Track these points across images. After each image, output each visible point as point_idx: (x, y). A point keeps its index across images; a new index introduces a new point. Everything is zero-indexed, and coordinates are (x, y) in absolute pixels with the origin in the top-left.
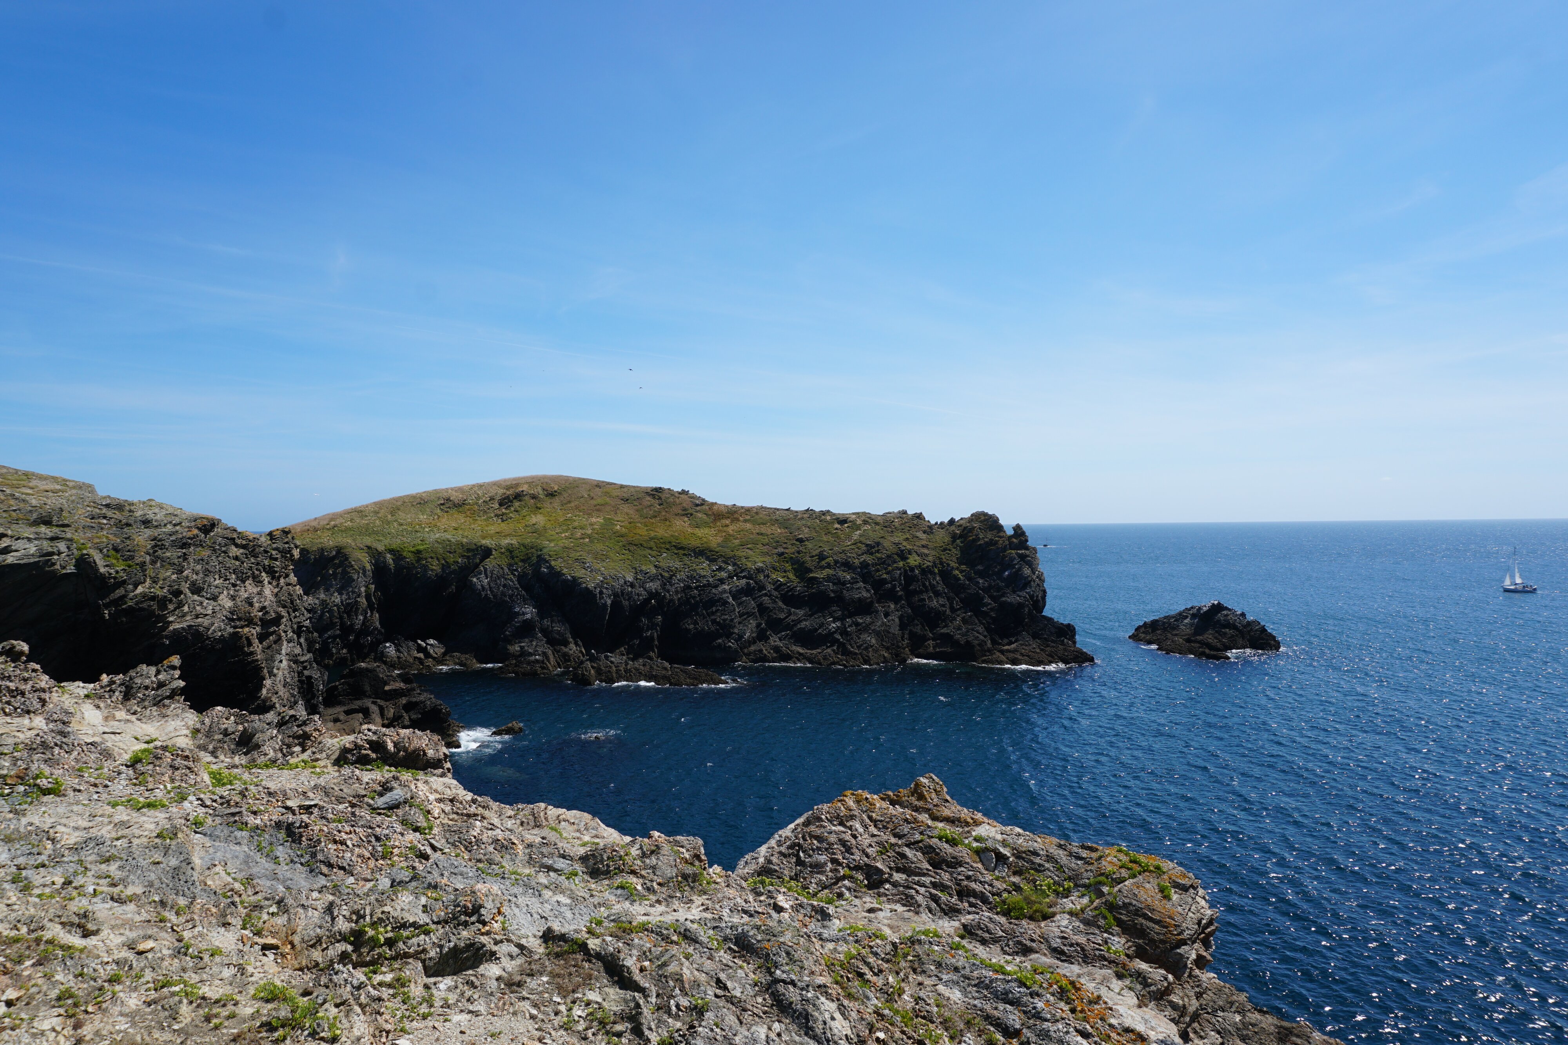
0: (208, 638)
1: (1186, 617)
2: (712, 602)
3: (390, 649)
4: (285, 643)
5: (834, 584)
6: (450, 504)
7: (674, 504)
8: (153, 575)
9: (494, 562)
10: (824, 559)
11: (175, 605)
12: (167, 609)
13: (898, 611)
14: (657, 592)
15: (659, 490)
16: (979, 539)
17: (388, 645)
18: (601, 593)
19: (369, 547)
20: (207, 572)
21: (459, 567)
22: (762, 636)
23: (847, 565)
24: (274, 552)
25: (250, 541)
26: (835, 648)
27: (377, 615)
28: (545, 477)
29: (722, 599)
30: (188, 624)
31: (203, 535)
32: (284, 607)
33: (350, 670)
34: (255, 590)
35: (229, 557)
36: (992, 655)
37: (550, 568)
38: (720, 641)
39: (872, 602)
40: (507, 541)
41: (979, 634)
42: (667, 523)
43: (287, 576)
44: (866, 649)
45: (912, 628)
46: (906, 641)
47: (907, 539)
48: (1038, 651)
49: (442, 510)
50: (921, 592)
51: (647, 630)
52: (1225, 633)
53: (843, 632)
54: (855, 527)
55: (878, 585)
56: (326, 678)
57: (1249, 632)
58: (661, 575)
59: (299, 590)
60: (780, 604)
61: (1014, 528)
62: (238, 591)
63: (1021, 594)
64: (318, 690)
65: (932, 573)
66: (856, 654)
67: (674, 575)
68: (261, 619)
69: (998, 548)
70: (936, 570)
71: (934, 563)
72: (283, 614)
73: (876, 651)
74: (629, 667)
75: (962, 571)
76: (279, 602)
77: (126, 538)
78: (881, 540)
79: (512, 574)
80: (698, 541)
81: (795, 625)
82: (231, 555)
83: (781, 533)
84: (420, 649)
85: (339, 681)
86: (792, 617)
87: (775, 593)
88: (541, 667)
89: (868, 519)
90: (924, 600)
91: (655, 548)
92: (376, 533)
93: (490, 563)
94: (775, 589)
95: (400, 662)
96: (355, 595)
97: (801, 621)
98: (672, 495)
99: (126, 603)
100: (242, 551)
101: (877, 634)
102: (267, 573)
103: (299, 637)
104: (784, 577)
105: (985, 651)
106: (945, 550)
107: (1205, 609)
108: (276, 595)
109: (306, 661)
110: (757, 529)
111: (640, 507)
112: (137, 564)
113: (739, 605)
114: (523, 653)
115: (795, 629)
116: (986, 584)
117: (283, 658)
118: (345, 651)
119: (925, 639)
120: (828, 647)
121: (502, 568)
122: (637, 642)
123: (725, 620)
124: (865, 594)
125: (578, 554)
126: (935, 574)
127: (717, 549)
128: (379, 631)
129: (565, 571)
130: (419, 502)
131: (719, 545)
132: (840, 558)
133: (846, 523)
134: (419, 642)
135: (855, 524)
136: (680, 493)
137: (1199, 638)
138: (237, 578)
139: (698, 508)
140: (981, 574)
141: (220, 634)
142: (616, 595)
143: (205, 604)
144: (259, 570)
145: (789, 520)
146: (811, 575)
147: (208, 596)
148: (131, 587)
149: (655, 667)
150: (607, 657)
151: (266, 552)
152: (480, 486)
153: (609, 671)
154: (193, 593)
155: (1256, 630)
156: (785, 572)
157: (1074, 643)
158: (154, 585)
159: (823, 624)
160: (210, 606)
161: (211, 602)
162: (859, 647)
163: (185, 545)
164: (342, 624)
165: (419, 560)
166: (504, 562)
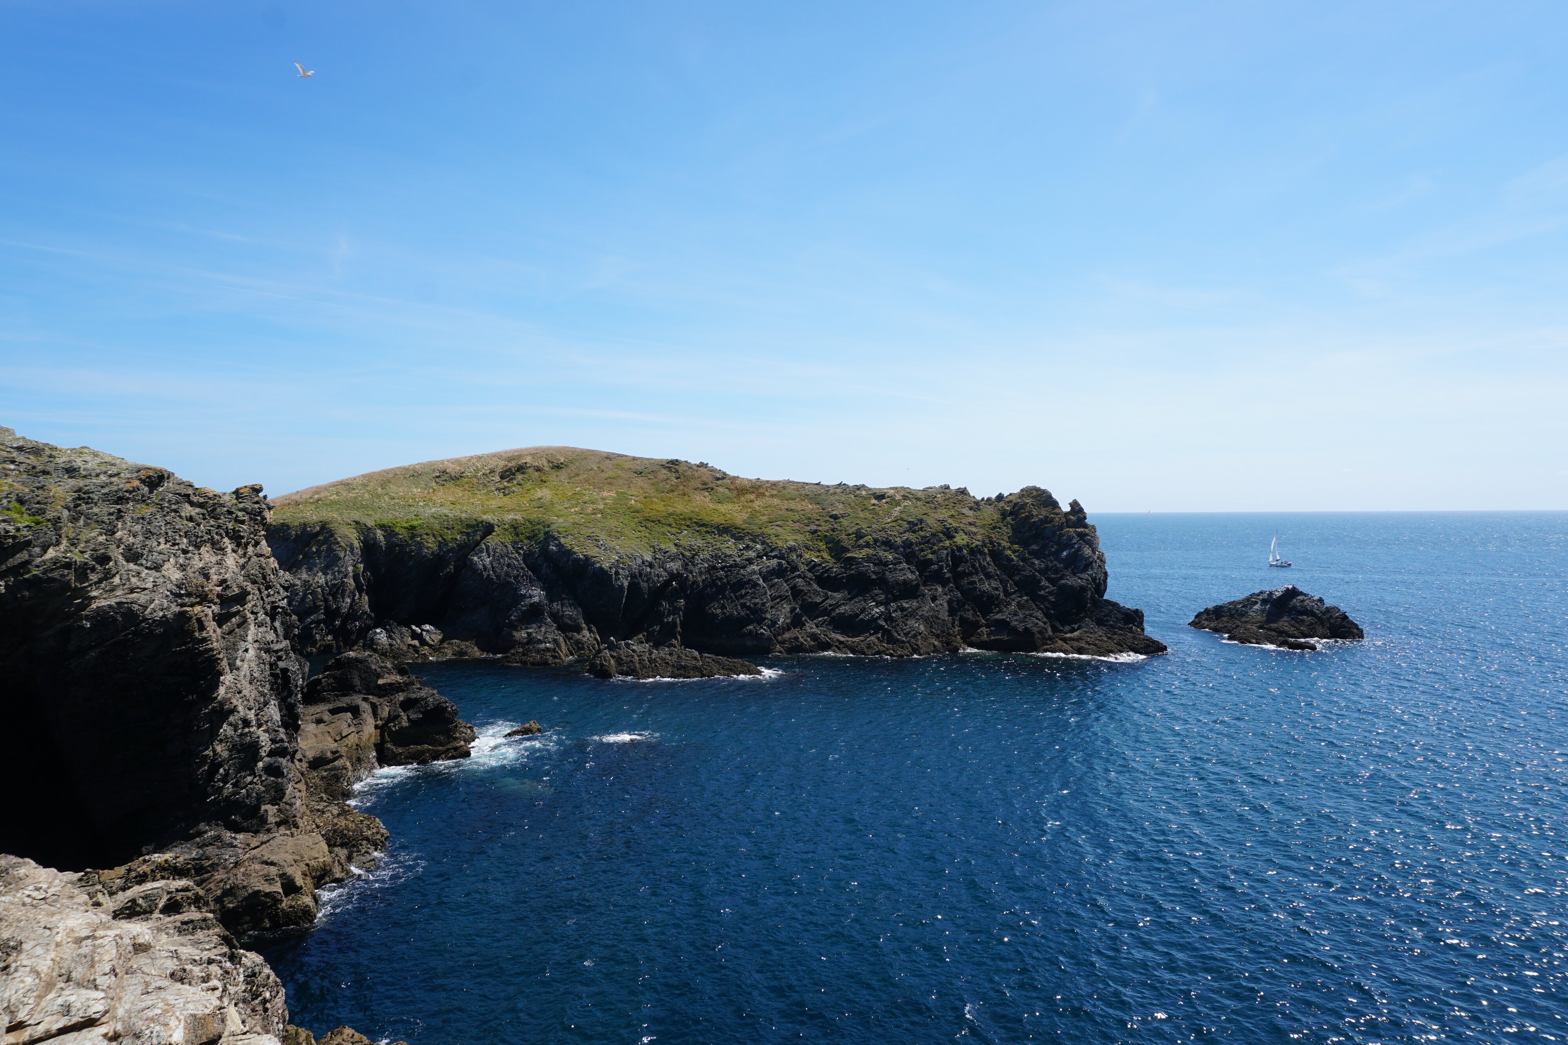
0: (145, 620)
1: (1256, 603)
2: (741, 584)
3: (381, 636)
4: (252, 627)
5: (875, 564)
6: (446, 477)
7: (693, 477)
8: (71, 535)
9: (497, 540)
10: (862, 537)
11: (100, 576)
12: (87, 579)
13: (946, 594)
14: (678, 573)
15: (675, 462)
16: (1032, 516)
17: (378, 630)
18: (617, 573)
19: (357, 523)
20: (148, 534)
21: (458, 545)
22: (796, 622)
23: (888, 544)
24: (240, 514)
25: (210, 498)
26: (880, 635)
27: (366, 598)
28: (549, 448)
29: (752, 580)
30: (118, 600)
31: (146, 489)
32: (254, 582)
33: (336, 660)
34: (214, 559)
35: (180, 517)
36: (1053, 643)
37: (560, 545)
38: (751, 627)
39: (918, 585)
40: (510, 517)
41: (1037, 621)
42: (686, 498)
43: (257, 544)
44: (915, 636)
45: (962, 613)
46: (957, 628)
47: (952, 516)
48: (1105, 639)
49: (437, 483)
50: (970, 574)
51: (669, 615)
52: (1303, 621)
53: (889, 618)
54: (893, 502)
55: (923, 565)
56: (307, 669)
57: (1328, 619)
58: (682, 554)
59: (273, 563)
60: (815, 586)
61: (1070, 504)
62: (189, 559)
63: (1082, 576)
64: (296, 686)
65: (982, 553)
66: (903, 642)
67: (696, 554)
68: (219, 596)
69: (1055, 526)
70: (986, 550)
71: (983, 542)
72: (249, 589)
73: (925, 639)
74: (653, 656)
75: (1014, 552)
76: (247, 576)
77: (38, 488)
78: (924, 517)
79: (517, 552)
80: (722, 518)
81: (833, 610)
82: (183, 514)
83: (813, 509)
84: (414, 636)
85: (323, 673)
86: (829, 601)
87: (809, 575)
88: (552, 656)
89: (908, 494)
90: (975, 582)
91: (674, 525)
92: (363, 507)
93: (492, 540)
94: (809, 570)
95: (392, 650)
96: (341, 575)
97: (840, 606)
98: (690, 468)
99: (29, 571)
100: (198, 510)
101: (926, 620)
102: (230, 538)
103: (273, 620)
104: (818, 557)
105: (1046, 639)
106: (995, 528)
107: (1278, 594)
108: (243, 567)
109: (281, 650)
110: (786, 505)
111: (655, 480)
112: (49, 520)
113: (771, 587)
114: (531, 640)
115: (834, 614)
116: (1043, 566)
117: (249, 646)
118: (330, 637)
119: (977, 625)
120: (871, 635)
121: (506, 546)
122: (657, 628)
123: (755, 604)
124: (910, 576)
125: (590, 531)
126: (985, 554)
127: (743, 527)
128: (369, 615)
129: (576, 549)
130: (413, 475)
131: (745, 522)
132: (881, 536)
133: (884, 498)
134: (414, 627)
135: (894, 499)
136: (698, 466)
137: (1274, 625)
138: (190, 543)
139: (719, 482)
140: (1036, 554)
141: (161, 614)
142: (633, 576)
143: (143, 575)
144: (221, 535)
145: (820, 495)
146: (849, 555)
147: (149, 564)
148: (37, 550)
149: (683, 657)
150: (627, 645)
151: (230, 513)
152: (479, 458)
153: (631, 661)
154: (128, 561)
155: (1337, 618)
156: (819, 551)
157: (1143, 630)
158: (72, 548)
159: (865, 608)
160: (149, 578)
161: (154, 573)
162: (906, 635)
163: (120, 500)
164: (327, 607)
165: (413, 537)
166: (508, 539)
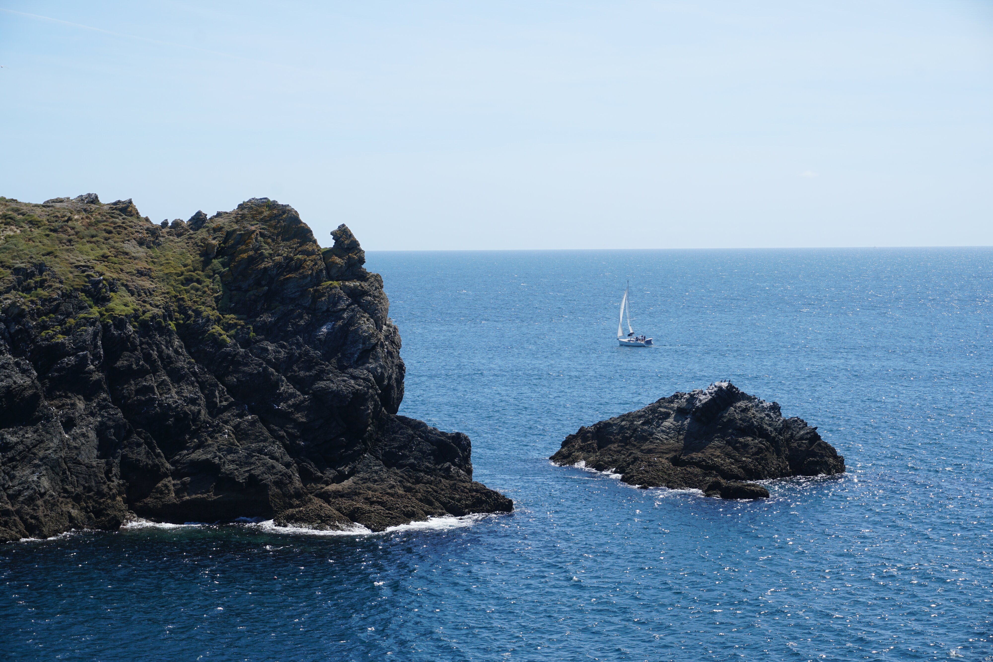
1: (667, 416)
13: (92, 414)
16: (262, 257)
36: (304, 503)
39: (35, 397)
41: (273, 461)
44: (31, 500)
45: (126, 451)
46: (116, 482)
47: (105, 257)
48: (401, 492)
50: (142, 373)
55: (45, 357)
61: (334, 233)
63: (357, 372)
65: (163, 330)
69: (304, 277)
70: (172, 326)
71: (166, 308)
73: (52, 505)
75: (227, 327)
78: (47, 260)
90: (150, 389)
101: (53, 466)
105: (291, 497)
106: (188, 281)
107: (704, 398)
116: (283, 354)
119: (156, 474)
124: (20, 379)
126: (169, 333)
137: (697, 456)
140: (269, 332)
155: (801, 438)
157: (469, 472)
162: (13, 498)
